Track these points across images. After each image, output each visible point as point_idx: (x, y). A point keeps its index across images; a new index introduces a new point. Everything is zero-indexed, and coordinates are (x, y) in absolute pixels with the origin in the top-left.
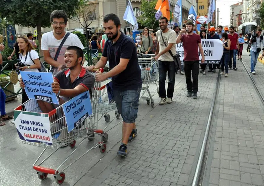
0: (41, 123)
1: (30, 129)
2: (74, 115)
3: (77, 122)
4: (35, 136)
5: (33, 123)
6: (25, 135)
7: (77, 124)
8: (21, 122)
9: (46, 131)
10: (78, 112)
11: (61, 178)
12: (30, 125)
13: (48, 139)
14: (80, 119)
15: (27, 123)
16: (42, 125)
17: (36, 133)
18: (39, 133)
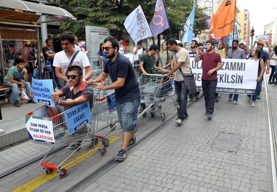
0: (46, 126)
1: (37, 130)
2: (75, 121)
3: (77, 127)
4: (42, 137)
5: (40, 126)
6: (34, 136)
7: (77, 128)
8: (31, 125)
9: (50, 133)
10: (78, 119)
11: (62, 173)
12: (38, 128)
13: (51, 139)
14: (81, 124)
15: (36, 125)
16: (47, 127)
17: (42, 134)
18: (44, 134)
